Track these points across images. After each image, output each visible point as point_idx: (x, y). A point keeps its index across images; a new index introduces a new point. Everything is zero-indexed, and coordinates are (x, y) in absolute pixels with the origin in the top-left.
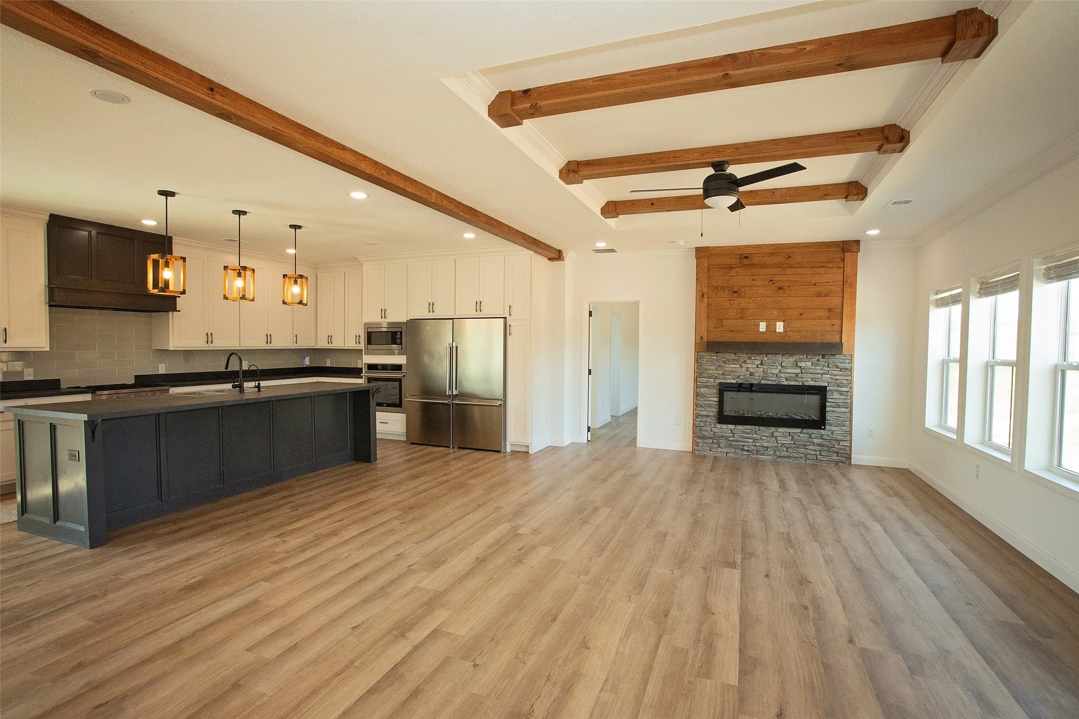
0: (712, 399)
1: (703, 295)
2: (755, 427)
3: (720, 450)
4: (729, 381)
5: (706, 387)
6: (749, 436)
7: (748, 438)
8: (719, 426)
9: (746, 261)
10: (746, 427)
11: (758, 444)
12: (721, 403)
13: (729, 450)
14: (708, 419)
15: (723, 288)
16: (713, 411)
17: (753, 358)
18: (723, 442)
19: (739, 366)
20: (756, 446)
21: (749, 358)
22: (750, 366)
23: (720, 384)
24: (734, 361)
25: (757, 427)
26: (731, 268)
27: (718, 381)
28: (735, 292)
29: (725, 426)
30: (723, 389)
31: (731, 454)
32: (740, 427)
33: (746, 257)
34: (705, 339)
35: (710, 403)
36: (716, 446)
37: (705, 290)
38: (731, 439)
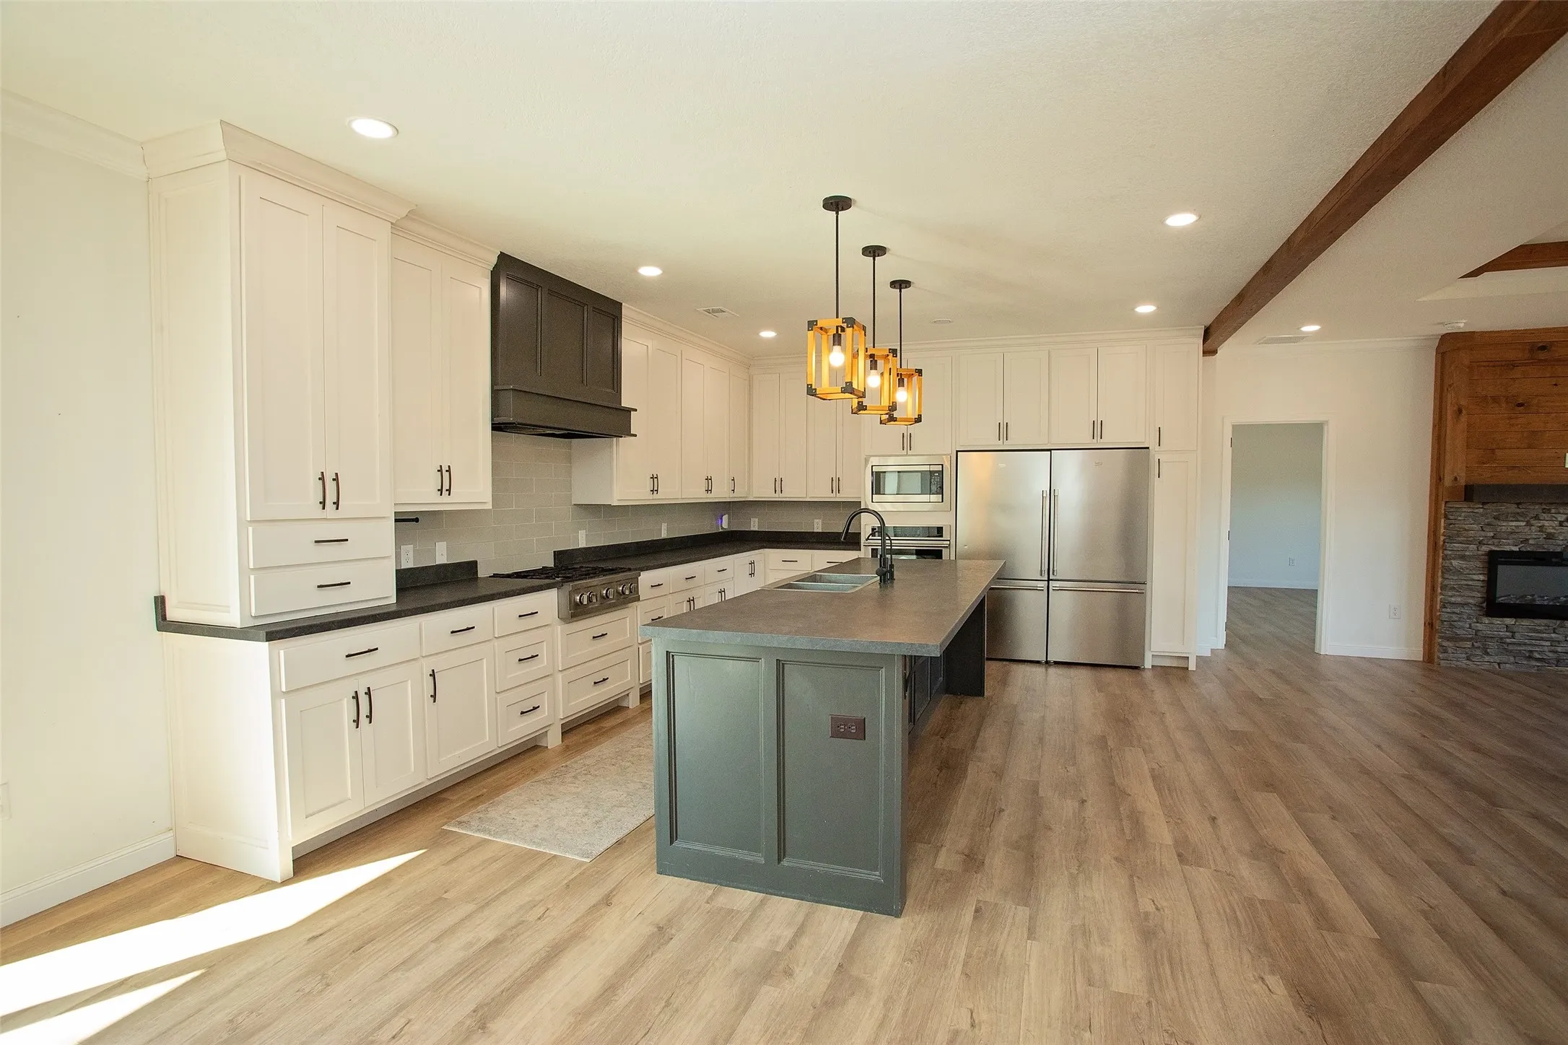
0: (1476, 577)
1: (1460, 411)
2: (1554, 621)
3: (1487, 658)
4: (1507, 548)
5: (1463, 557)
6: (1541, 635)
7: (1542, 639)
8: (1486, 620)
9: (1542, 355)
10: (1537, 621)
11: (1559, 649)
12: (1491, 583)
13: (1504, 658)
14: (1467, 610)
15: (1495, 399)
16: (1476, 596)
17: (1553, 511)
18: (1493, 647)
19: (1524, 523)
20: (1556, 652)
21: (1544, 511)
22: (1546, 524)
23: (1491, 553)
24: (1516, 516)
25: (1558, 622)
26: (1512, 365)
27: (1485, 548)
28: (1520, 405)
29: (1497, 621)
30: (1494, 560)
31: (1507, 665)
32: (1526, 622)
33: (1543, 348)
34: (1462, 482)
35: (1470, 583)
36: (1478, 652)
37: (1463, 402)
38: (1508, 640)
